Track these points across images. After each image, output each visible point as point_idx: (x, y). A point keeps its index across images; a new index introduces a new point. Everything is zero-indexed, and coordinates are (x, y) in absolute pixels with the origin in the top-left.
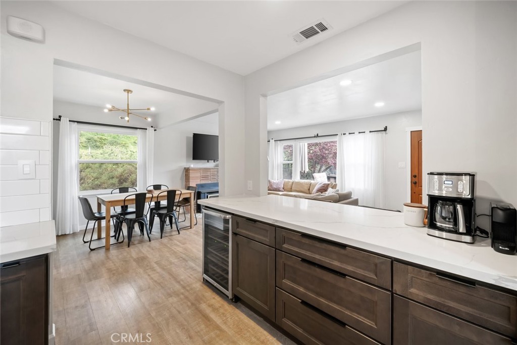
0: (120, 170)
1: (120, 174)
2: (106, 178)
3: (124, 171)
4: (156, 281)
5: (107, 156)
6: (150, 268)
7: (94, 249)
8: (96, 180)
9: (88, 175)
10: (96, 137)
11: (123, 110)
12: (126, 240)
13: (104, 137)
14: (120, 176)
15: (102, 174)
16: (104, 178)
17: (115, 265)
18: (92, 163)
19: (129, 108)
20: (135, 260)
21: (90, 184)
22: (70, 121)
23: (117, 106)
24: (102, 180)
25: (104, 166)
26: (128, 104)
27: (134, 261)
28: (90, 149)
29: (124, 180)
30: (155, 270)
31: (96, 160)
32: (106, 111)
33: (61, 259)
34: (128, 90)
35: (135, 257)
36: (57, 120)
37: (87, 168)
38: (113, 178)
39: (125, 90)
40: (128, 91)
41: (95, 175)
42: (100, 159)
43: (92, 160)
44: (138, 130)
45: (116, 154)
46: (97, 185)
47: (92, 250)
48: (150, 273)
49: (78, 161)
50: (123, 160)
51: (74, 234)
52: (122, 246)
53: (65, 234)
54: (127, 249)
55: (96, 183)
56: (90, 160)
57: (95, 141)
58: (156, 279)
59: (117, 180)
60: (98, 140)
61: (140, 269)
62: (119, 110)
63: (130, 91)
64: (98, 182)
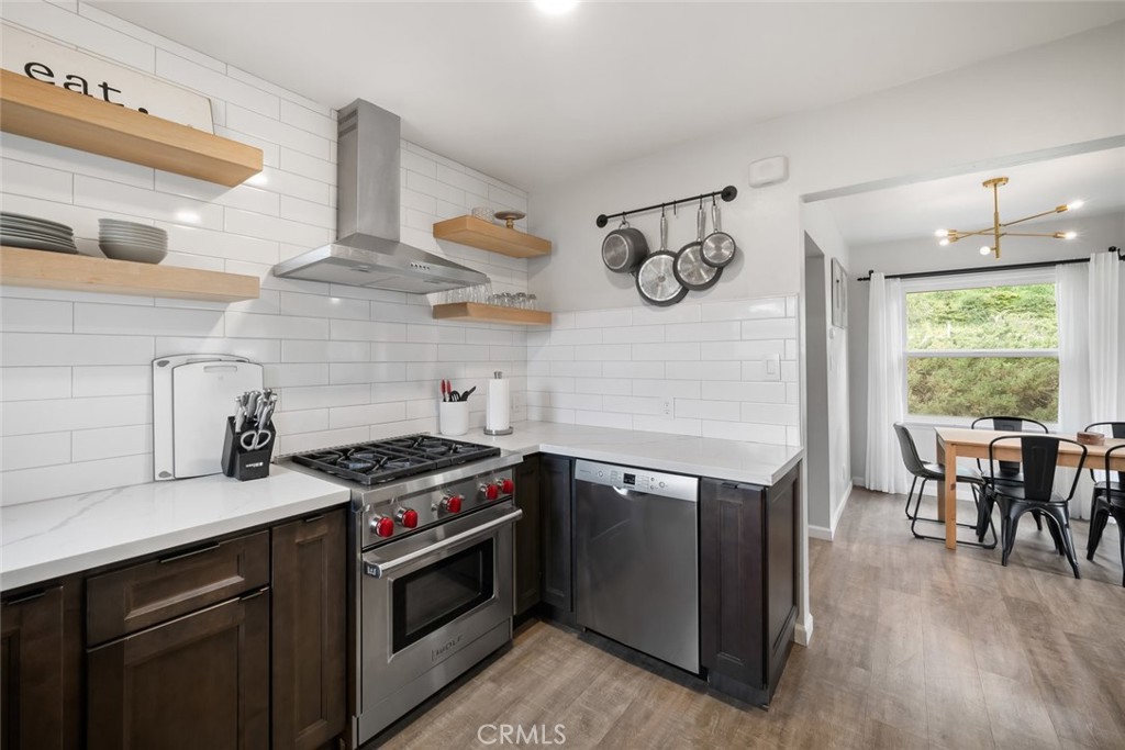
0: (1024, 374)
1: (1022, 385)
2: (984, 392)
3: (1037, 376)
4: (1044, 676)
5: (990, 339)
6: (1043, 639)
7: (922, 537)
8: (959, 394)
9: (942, 384)
10: (988, 295)
11: (980, 233)
12: (1000, 547)
13: (1008, 294)
14: (1025, 389)
15: (972, 381)
16: (978, 391)
17: (953, 585)
18: (953, 358)
19: (1000, 222)
20: (1006, 599)
21: (944, 404)
22: (886, 277)
23: (962, 227)
24: (972, 397)
25: (981, 365)
26: (996, 214)
27: (1004, 599)
28: (949, 326)
29: (1037, 401)
30: (1056, 651)
31: (963, 350)
32: (945, 242)
33: (861, 529)
34: (994, 180)
35: (1009, 593)
36: (865, 279)
37: (940, 367)
38: (1003, 392)
39: (985, 184)
40: (996, 182)
41: (956, 383)
42: (971, 347)
43: (955, 350)
44: (1057, 266)
45: (1018, 335)
46: (960, 405)
47: (917, 537)
48: (1036, 650)
49: (904, 353)
50: (1037, 349)
51: (897, 496)
52: (989, 557)
53: (881, 492)
54: (998, 568)
55: (958, 400)
56: (950, 350)
57: (984, 304)
58: (1047, 671)
59: (1014, 399)
60: (993, 301)
61: (1011, 626)
62: (970, 234)
63: (1001, 180)
64: (962, 399)
